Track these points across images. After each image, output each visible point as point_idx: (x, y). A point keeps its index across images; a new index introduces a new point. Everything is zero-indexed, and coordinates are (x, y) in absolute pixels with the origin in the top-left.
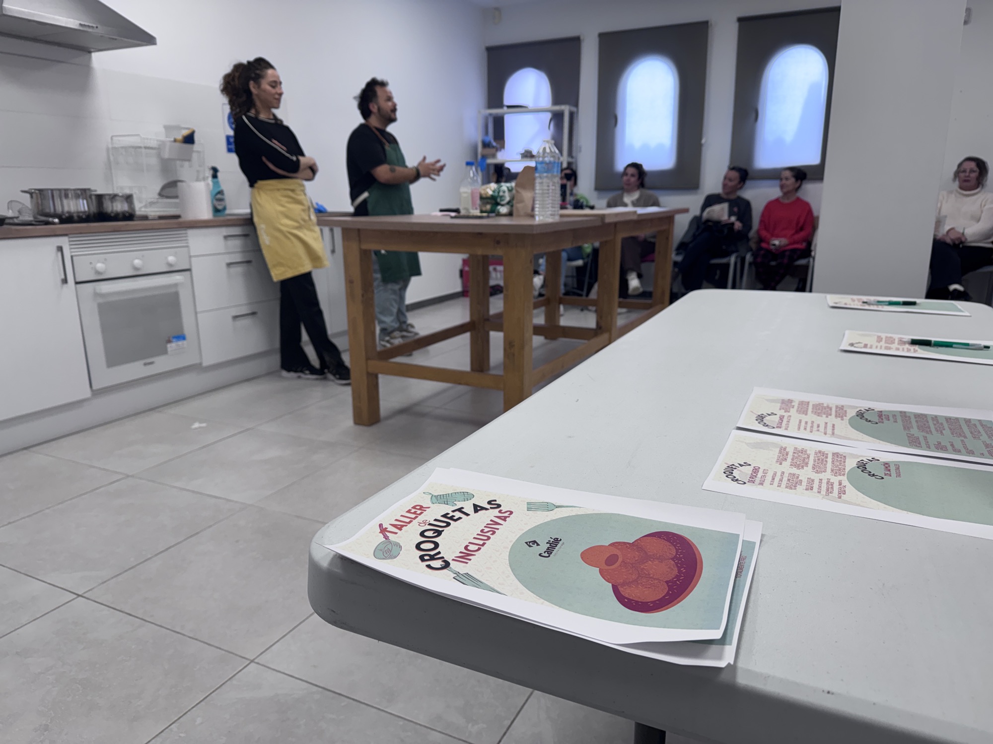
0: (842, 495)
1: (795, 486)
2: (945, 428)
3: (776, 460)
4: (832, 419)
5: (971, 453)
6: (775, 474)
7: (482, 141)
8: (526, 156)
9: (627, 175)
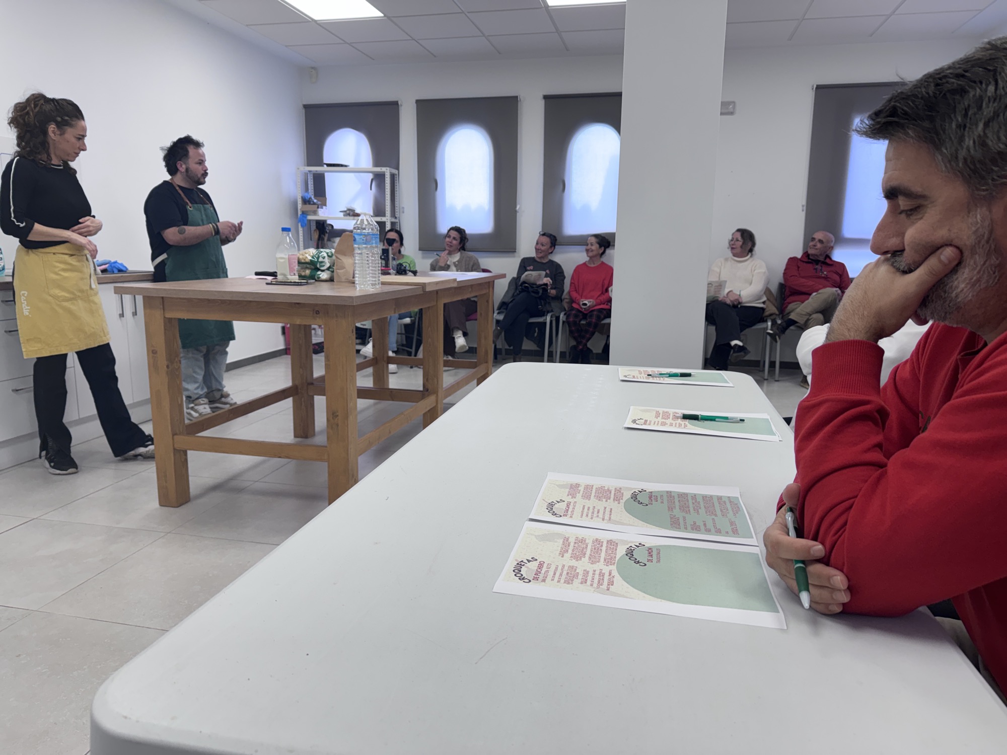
0: (610, 586)
1: (572, 581)
2: (701, 507)
3: (559, 552)
4: (611, 504)
5: (718, 532)
6: (556, 568)
7: (302, 197)
8: (349, 215)
9: (449, 237)
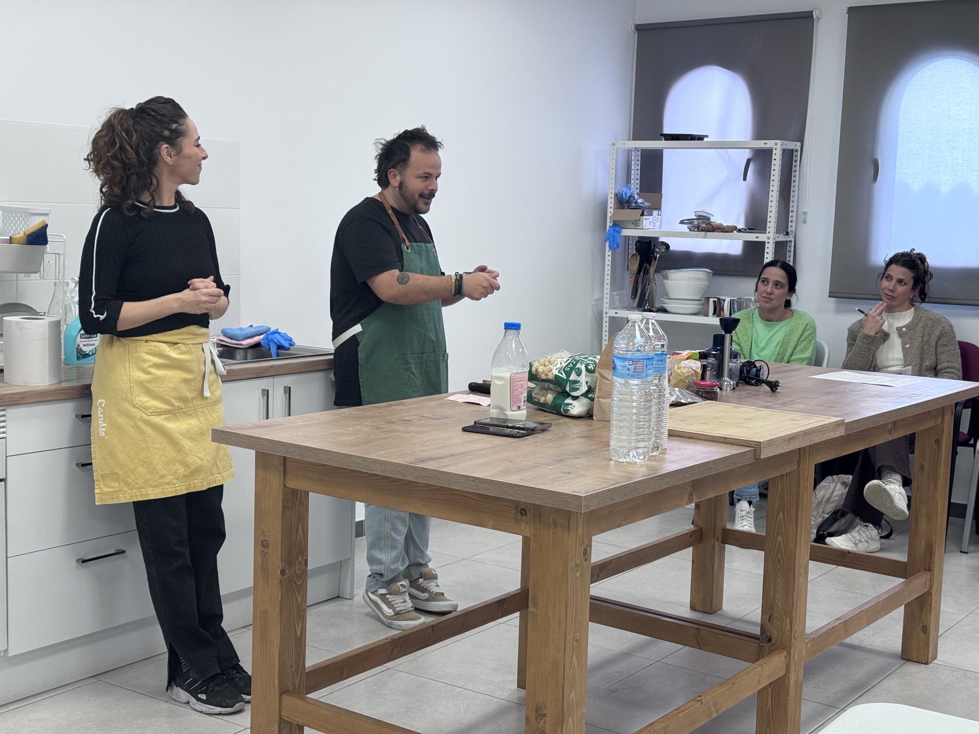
7: (616, 195)
8: (698, 228)
9: (889, 278)
